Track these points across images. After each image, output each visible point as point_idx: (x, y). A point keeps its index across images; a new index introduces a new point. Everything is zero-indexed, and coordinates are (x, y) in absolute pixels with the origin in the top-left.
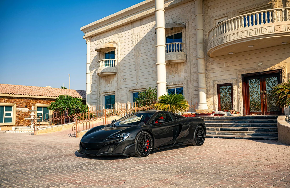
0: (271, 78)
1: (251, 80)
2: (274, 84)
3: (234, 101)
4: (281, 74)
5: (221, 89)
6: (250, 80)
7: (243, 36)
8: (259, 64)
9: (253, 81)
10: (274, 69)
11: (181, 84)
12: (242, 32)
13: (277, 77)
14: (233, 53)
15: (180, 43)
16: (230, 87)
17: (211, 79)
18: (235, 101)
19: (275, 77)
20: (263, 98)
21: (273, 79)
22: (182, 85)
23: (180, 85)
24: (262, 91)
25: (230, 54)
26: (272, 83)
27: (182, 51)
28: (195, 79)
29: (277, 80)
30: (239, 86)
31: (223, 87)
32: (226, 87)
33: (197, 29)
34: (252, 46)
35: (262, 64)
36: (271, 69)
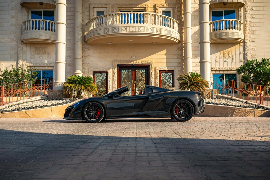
0: (140, 70)
1: (124, 70)
2: (142, 75)
3: (108, 88)
4: (150, 68)
5: (96, 76)
6: (122, 70)
7: (132, 31)
8: (133, 57)
9: (125, 71)
10: (145, 63)
11: (51, 66)
12: (132, 27)
13: (145, 70)
14: (111, 43)
15: (51, 22)
16: (105, 74)
17: (86, 65)
18: (110, 88)
19: (143, 70)
20: (133, 87)
21: (142, 71)
22: (52, 68)
23: (50, 68)
24: (133, 81)
25: (108, 43)
26: (141, 74)
27: (53, 30)
28: (68, 64)
29: (145, 72)
30: (115, 74)
31: (98, 74)
32: (101, 74)
33: (77, 12)
34: (132, 41)
35: (135, 57)
36: (142, 62)
